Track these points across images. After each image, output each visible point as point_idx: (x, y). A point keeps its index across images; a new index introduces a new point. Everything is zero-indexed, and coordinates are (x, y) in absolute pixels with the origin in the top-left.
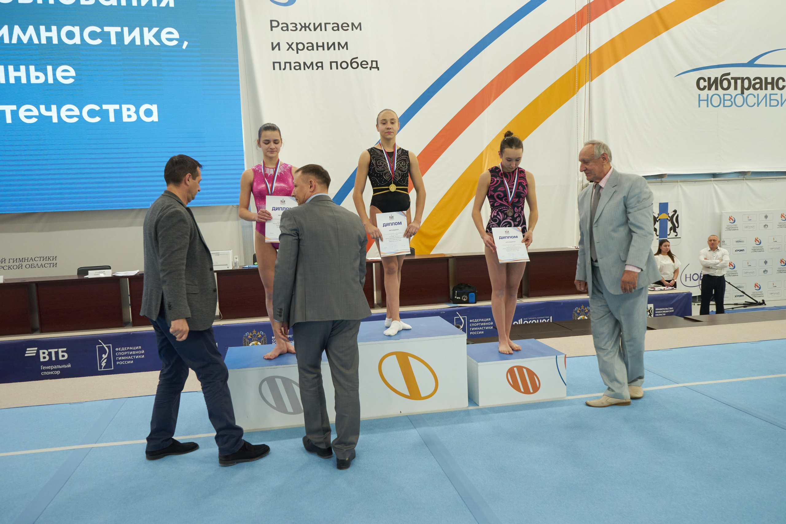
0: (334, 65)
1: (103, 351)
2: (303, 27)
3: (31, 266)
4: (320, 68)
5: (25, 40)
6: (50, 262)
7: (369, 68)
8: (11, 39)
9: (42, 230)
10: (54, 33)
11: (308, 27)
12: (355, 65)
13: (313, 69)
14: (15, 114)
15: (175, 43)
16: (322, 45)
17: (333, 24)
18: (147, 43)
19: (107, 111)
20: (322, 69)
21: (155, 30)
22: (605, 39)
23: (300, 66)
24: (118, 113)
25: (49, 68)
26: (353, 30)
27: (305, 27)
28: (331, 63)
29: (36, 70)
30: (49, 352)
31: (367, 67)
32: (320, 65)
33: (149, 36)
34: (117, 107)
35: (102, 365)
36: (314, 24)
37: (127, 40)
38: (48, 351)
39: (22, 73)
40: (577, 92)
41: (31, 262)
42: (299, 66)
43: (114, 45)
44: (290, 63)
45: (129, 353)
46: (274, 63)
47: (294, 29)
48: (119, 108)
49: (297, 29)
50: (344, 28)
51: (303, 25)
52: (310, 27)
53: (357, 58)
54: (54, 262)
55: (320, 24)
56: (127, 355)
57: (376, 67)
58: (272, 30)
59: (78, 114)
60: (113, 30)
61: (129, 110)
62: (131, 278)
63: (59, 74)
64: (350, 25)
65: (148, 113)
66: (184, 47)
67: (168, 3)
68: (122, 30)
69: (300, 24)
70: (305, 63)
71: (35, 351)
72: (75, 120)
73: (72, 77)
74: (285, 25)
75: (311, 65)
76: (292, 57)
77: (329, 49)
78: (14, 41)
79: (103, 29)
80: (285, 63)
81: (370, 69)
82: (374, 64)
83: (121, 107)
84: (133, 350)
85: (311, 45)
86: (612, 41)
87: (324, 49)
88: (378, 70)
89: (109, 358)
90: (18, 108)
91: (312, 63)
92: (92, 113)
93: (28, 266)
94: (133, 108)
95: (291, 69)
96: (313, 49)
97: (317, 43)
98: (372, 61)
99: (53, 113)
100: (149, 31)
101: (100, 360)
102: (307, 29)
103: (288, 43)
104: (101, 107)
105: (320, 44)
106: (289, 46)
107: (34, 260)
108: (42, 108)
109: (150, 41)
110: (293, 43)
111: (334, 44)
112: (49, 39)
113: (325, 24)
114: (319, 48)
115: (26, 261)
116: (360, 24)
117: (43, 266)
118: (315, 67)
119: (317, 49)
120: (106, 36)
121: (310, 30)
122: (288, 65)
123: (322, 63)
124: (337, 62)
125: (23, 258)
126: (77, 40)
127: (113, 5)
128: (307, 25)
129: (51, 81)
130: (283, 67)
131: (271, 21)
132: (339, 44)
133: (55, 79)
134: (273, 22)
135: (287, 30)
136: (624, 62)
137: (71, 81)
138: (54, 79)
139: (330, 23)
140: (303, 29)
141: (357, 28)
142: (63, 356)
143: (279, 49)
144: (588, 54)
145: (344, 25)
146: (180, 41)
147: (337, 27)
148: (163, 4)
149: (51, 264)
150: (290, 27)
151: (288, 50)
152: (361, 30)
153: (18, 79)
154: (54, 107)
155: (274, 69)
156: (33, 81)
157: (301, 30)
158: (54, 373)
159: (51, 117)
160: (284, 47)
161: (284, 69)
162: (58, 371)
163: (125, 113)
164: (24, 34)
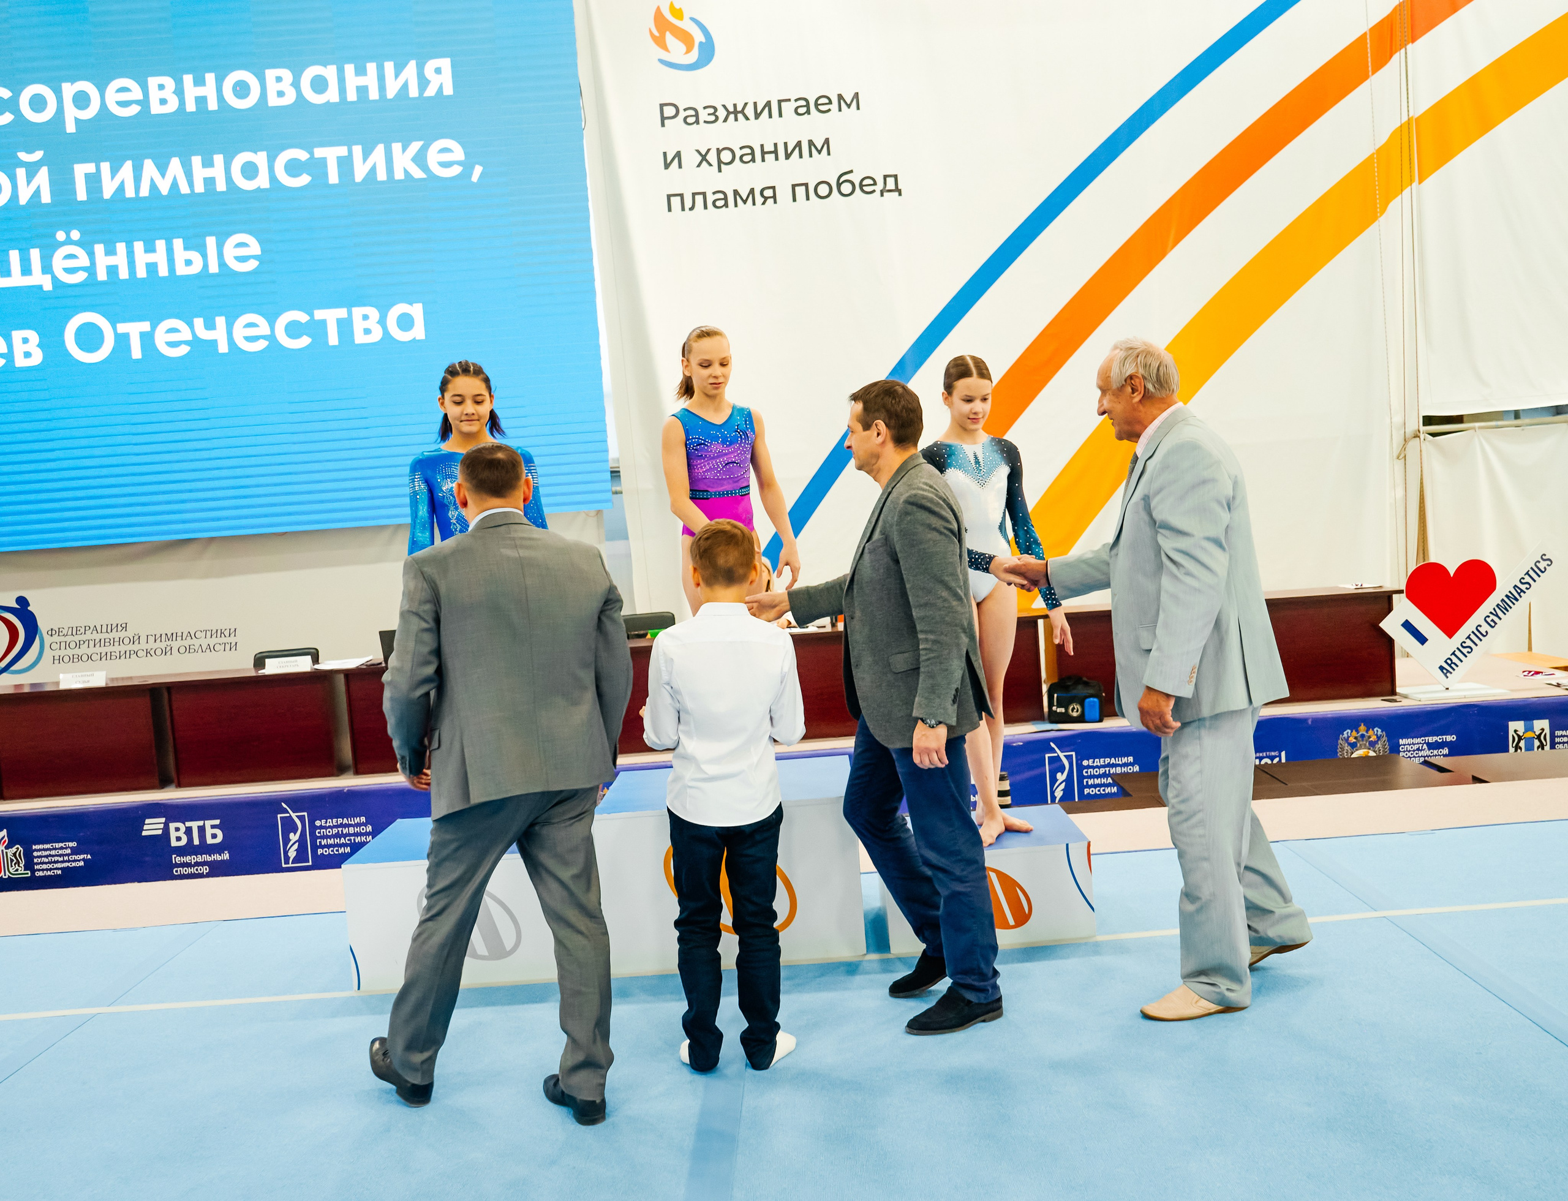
0: (801, 191)
1: (290, 826)
2: (732, 113)
3: (188, 649)
4: (771, 201)
5: (164, 188)
6: (223, 640)
7: (878, 193)
8: (137, 189)
9: (206, 576)
10: (217, 171)
11: (742, 112)
12: (846, 188)
13: (754, 204)
14: (147, 339)
15: (456, 170)
16: (773, 149)
17: (796, 100)
18: (399, 175)
19: (323, 323)
20: (775, 202)
21: (415, 146)
22: (1454, 78)
23: (726, 199)
24: (345, 326)
25: (211, 242)
26: (840, 110)
27: (736, 112)
28: (794, 186)
29: (186, 248)
30: (186, 828)
31: (874, 191)
32: (769, 195)
33: (404, 161)
34: (342, 313)
35: (289, 854)
36: (755, 103)
37: (360, 172)
38: (185, 824)
39: (159, 257)
40: (1381, 215)
41: (189, 642)
42: (723, 200)
43: (334, 185)
44: (704, 194)
45: (342, 831)
46: (669, 197)
47: (713, 118)
48: (346, 316)
49: (717, 118)
50: (821, 108)
51: (731, 109)
52: (746, 111)
53: (851, 172)
54: (232, 639)
55: (768, 104)
56: (337, 836)
57: (893, 187)
58: (663, 125)
59: (268, 332)
60: (331, 154)
61: (366, 317)
62: (348, 674)
63: (230, 252)
64: (835, 100)
65: (406, 322)
66: (475, 178)
67: (441, 88)
68: (350, 151)
69: (724, 106)
70: (736, 193)
71: (162, 826)
72: (262, 345)
73: (255, 257)
74: (692, 113)
75: (751, 196)
76: (709, 180)
77: (788, 156)
78: (145, 192)
79: (312, 154)
80: (694, 195)
81: (882, 195)
82: (891, 183)
83: (350, 313)
84: (349, 826)
85: (748, 151)
86: (1473, 84)
87: (777, 159)
88: (900, 194)
89: (302, 841)
90: (154, 327)
91: (752, 191)
92: (293, 329)
93: (182, 650)
94: (373, 313)
95: (706, 207)
96: (753, 160)
97: (762, 146)
98: (885, 177)
99: (219, 335)
100: (404, 150)
101: (285, 845)
102: (740, 116)
103: (698, 151)
104: (311, 315)
105: (769, 147)
106: (700, 158)
107: (193, 636)
108: (199, 323)
109: (406, 171)
110: (709, 150)
111: (799, 144)
112: (210, 182)
113: (780, 102)
114: (766, 156)
115: (179, 638)
116: (856, 95)
117: (212, 649)
118: (759, 199)
119: (763, 160)
120: (318, 167)
121: (747, 118)
122: (699, 199)
123: (773, 188)
124: (806, 185)
125: (172, 634)
126: (262, 181)
127: (331, 101)
128: (739, 108)
129: (214, 268)
130: (688, 203)
131: (662, 106)
132: (811, 143)
133: (222, 264)
134: (665, 108)
135: (697, 122)
136: (1504, 130)
137: (252, 265)
138: (220, 265)
139: (789, 100)
140: (732, 117)
141: (849, 106)
142: (214, 836)
143: (680, 166)
144: (1406, 122)
145: (820, 102)
146: (467, 166)
147: (805, 107)
148: (430, 92)
149: (226, 644)
150: (704, 115)
151: (699, 166)
152: (858, 108)
153: (152, 268)
154: (220, 321)
155: (670, 210)
156: (181, 270)
157: (725, 120)
158: (197, 870)
159: (214, 343)
160: (690, 159)
161: (691, 209)
162: (204, 867)
163: (358, 325)
164: (163, 176)
